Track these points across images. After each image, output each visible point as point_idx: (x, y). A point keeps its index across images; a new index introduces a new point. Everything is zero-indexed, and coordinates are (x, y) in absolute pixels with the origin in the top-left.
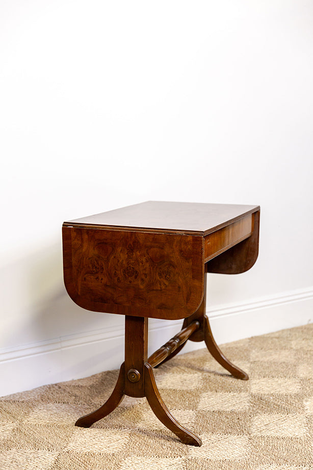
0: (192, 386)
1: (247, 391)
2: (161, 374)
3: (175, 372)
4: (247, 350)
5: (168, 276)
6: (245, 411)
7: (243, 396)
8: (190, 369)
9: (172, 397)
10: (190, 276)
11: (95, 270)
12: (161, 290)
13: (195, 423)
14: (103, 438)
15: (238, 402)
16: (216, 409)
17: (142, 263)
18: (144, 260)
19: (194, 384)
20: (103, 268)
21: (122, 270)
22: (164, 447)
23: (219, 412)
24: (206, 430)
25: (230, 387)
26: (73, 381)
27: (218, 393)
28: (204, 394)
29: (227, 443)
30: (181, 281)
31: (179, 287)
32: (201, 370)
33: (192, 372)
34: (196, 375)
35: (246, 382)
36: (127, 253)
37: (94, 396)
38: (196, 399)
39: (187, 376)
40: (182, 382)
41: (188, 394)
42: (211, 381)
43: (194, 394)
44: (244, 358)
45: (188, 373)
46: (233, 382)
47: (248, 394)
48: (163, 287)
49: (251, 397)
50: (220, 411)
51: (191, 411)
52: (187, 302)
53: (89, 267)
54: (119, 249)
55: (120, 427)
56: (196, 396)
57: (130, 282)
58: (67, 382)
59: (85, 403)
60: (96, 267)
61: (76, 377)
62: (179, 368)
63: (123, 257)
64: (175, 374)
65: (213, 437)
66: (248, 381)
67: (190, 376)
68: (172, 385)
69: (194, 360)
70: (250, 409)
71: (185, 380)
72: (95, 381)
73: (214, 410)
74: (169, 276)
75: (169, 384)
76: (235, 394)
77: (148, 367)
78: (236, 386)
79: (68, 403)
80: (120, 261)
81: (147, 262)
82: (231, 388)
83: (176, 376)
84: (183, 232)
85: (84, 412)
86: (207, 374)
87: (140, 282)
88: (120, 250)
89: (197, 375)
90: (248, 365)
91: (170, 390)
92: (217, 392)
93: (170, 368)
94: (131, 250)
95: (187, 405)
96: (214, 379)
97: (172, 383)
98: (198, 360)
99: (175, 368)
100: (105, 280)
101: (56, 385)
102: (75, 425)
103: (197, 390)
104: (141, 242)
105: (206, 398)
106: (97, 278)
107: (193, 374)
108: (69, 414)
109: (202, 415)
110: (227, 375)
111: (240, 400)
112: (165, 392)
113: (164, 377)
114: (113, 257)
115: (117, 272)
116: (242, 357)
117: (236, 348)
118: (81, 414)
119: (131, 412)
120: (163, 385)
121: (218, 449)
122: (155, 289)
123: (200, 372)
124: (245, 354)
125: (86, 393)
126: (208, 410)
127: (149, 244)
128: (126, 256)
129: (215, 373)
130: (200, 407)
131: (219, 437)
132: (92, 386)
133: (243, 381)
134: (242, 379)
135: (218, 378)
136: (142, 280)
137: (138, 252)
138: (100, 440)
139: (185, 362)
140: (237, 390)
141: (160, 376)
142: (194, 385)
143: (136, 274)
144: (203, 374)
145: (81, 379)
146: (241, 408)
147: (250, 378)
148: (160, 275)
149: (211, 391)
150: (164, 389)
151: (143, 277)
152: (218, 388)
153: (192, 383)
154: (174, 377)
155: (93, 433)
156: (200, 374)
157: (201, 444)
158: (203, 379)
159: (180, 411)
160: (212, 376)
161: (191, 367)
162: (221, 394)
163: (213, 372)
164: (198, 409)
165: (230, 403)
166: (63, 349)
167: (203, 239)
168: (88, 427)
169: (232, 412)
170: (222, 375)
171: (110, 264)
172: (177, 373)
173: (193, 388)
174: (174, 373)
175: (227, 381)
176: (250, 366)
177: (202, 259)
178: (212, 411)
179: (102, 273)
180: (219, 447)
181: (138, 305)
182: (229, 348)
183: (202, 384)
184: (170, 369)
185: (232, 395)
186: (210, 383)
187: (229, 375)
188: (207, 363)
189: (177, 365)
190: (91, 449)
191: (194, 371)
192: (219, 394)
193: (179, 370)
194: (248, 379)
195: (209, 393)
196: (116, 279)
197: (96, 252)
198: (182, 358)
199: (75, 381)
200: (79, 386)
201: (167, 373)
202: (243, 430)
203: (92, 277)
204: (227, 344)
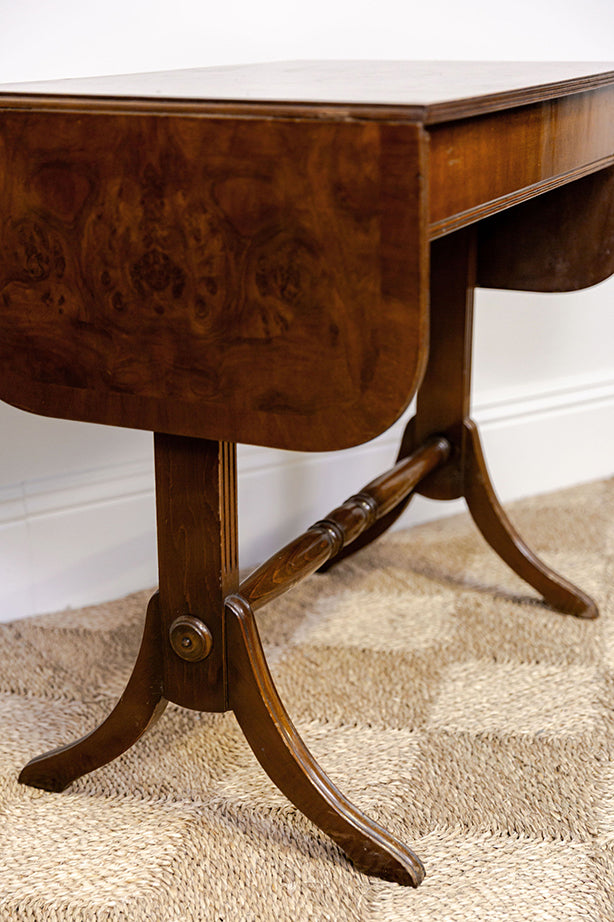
0: (422, 638)
1: (592, 658)
2: (334, 594)
3: (376, 589)
4: (596, 517)
5: (291, 288)
6: (583, 737)
7: (578, 680)
8: (422, 579)
9: (353, 679)
10: (373, 286)
11: (35, 265)
12: (268, 341)
13: (413, 784)
14: (94, 837)
15: (560, 701)
16: (487, 726)
17: (197, 239)
18: (203, 227)
19: (429, 630)
20: (63, 259)
21: (127, 265)
22: (290, 887)
23: (497, 741)
24: (447, 813)
25: (539, 643)
26: (68, 612)
27: (499, 666)
28: (456, 669)
29: (513, 874)
30: (339, 308)
31: (334, 331)
32: (454, 582)
33: (426, 589)
34: (438, 599)
35: (591, 625)
36: (142, 202)
37: (111, 667)
38: (428, 686)
39: (409, 601)
40: (392, 621)
41: (403, 668)
42: (479, 622)
43: (424, 667)
44: (588, 543)
45: (414, 593)
46: (550, 625)
47: (593, 669)
48: (276, 330)
49: (602, 684)
50: (501, 735)
51: (405, 732)
52: (364, 388)
53: (16, 254)
54: (113, 187)
55: (164, 789)
56: (429, 676)
57: (160, 310)
58: (48, 615)
59: (77, 696)
60: (39, 257)
61: (78, 601)
62: (389, 574)
63: (129, 214)
64: (376, 595)
65: (468, 845)
66: (598, 622)
67: (420, 600)
68: (362, 633)
69: (438, 547)
70: (597, 730)
71: (403, 616)
72: (130, 614)
73: (480, 729)
74: (297, 285)
75: (350, 630)
76: (553, 669)
77: (238, 611)
78: (558, 641)
79: (26, 691)
80: (121, 231)
81: (214, 231)
82: (541, 648)
83: (378, 601)
84: (344, 112)
85: (63, 730)
86: (472, 596)
87: (191, 311)
88: (116, 189)
89: (443, 600)
90: (599, 567)
91: (351, 650)
92: (495, 659)
93: (365, 573)
94: (155, 189)
95: (396, 709)
96: (492, 612)
97: (362, 626)
98: (449, 546)
99: (379, 573)
100: (73, 303)
101: (10, 626)
102: (20, 781)
103: (436, 653)
104: (189, 154)
105: (460, 684)
106: (47, 296)
107: (431, 595)
108: (16, 735)
109: (438, 751)
110: (532, 601)
111: (566, 692)
112: (333, 658)
113: (341, 604)
114: (93, 216)
115: (112, 273)
116: (583, 541)
117: (568, 511)
118: (52, 735)
119: (211, 732)
120: (333, 631)
121: (477, 900)
122: (245, 335)
123: (453, 589)
124: (593, 529)
125: (91, 655)
126: (461, 729)
127: (217, 161)
128: (139, 212)
129: (498, 594)
130: (437, 716)
131: (487, 845)
132: (113, 635)
133: (582, 622)
134: (577, 615)
135: (506, 608)
136: (200, 302)
137: (180, 194)
138: (84, 846)
139: (409, 556)
140: (559, 655)
141: (331, 599)
142: (429, 633)
143: (175, 280)
144: (458, 595)
145: (93, 607)
146: (568, 725)
147: (602, 613)
148: (262, 282)
149: (479, 657)
150: (333, 645)
151: (204, 291)
152: (501, 647)
153: (423, 627)
154: (371, 606)
155: (68, 813)
156: (449, 595)
157: (422, 874)
158: (461, 613)
159: (369, 732)
160: (487, 604)
161: (427, 572)
162: (509, 667)
163: (489, 590)
164: (429, 727)
165: (534, 703)
166: (31, 520)
167: (424, 136)
168: (59, 791)
169: (539, 741)
170: (518, 600)
171: (84, 244)
172: (381, 590)
173: (424, 646)
174: (371, 590)
175: (530, 622)
176: (606, 570)
177: (416, 220)
178: (473, 733)
179: (60, 276)
180: (485, 892)
181: (190, 396)
182: (546, 509)
183: (453, 631)
184: (361, 576)
185: (544, 673)
186: (479, 628)
187: (538, 602)
188: (477, 557)
189: (384, 564)
190: (41, 886)
191: (435, 586)
192: (503, 669)
193: (389, 580)
194: (595, 616)
195: (472, 665)
196: (109, 299)
197: (35, 199)
198: (406, 539)
199: (74, 612)
200: (77, 631)
201: (353, 590)
202: (573, 818)
203: (28, 291)
204: (541, 498)
